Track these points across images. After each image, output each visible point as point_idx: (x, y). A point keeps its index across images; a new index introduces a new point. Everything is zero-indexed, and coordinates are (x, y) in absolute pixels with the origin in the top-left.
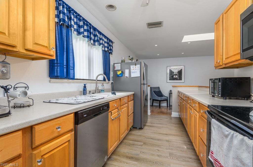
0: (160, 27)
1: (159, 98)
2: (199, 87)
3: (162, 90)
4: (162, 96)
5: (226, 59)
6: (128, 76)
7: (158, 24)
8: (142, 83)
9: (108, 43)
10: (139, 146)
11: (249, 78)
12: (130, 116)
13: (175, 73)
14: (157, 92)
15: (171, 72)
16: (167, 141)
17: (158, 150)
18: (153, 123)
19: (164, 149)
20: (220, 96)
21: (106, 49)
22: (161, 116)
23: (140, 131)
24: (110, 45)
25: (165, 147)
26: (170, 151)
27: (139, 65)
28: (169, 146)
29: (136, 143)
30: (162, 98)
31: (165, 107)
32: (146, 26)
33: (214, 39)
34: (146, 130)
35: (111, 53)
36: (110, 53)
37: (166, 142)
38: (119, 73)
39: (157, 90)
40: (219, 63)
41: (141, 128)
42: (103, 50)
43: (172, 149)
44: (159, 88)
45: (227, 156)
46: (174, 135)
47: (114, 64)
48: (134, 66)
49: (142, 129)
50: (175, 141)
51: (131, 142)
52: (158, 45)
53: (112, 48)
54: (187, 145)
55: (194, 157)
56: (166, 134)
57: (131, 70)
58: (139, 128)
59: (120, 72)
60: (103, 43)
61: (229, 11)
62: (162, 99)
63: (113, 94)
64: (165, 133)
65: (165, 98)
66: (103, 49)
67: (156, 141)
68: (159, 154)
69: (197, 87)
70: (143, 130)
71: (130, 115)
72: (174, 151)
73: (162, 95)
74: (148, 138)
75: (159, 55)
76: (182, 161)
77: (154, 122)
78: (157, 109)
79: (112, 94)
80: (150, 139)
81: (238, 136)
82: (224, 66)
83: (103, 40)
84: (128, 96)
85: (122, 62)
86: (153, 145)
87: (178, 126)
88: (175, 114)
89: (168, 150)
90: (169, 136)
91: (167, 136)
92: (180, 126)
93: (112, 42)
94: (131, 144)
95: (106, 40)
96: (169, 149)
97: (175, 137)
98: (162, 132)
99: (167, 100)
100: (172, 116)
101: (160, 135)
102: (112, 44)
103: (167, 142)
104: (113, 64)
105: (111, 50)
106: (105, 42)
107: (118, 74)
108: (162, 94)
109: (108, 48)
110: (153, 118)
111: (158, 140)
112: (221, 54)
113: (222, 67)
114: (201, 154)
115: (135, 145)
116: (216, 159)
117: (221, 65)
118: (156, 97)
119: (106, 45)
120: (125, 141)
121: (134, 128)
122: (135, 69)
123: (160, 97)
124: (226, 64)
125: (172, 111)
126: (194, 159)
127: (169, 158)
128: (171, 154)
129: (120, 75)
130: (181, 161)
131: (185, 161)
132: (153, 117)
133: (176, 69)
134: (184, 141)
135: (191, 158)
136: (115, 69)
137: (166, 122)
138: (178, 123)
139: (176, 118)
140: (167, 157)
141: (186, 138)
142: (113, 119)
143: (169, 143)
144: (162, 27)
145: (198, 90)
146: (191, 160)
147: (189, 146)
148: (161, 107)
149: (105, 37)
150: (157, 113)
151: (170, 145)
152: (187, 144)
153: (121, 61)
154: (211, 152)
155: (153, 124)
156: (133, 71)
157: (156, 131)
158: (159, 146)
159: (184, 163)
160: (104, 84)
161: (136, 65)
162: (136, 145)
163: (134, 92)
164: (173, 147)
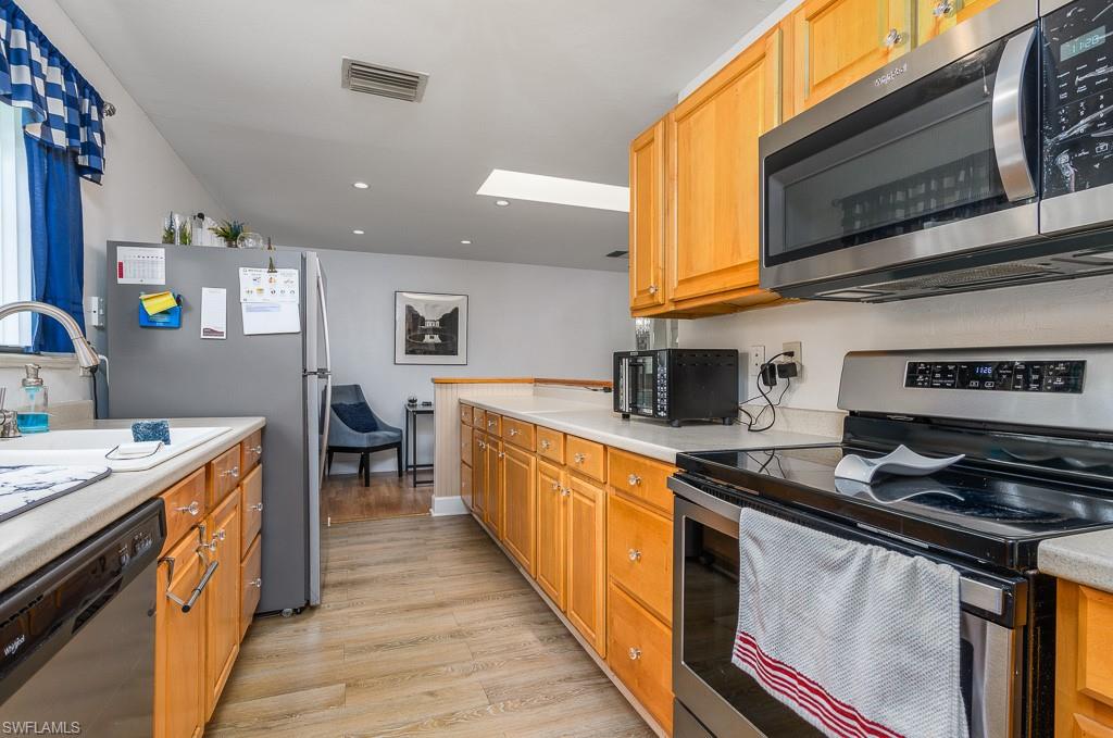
0: (408, 99)
1: (361, 440)
2: (537, 381)
3: (371, 397)
4: (375, 429)
5: (681, 282)
6: (221, 326)
7: (404, 84)
8: (313, 366)
9: (71, 103)
10: (327, 712)
11: (733, 354)
12: (249, 556)
13: (429, 325)
14: (353, 410)
15: (414, 319)
16: (455, 634)
17: (431, 694)
18: (361, 566)
19: (457, 677)
20: (662, 414)
21: (59, 138)
22: (384, 522)
23: (302, 625)
24: (85, 120)
25: (454, 666)
26: (484, 676)
27: (295, 274)
28: (473, 654)
29: (301, 697)
30: (376, 437)
31: (389, 480)
32: (337, 73)
33: (628, 210)
34: (333, 613)
35: (96, 173)
36: (81, 171)
37: (453, 640)
38: (153, 306)
39: (349, 401)
40: (653, 296)
41: (306, 609)
42: (28, 138)
43: (487, 667)
44: (357, 388)
45: (842, 638)
46: (473, 599)
47: (112, 246)
48: (264, 273)
49: (313, 608)
50: (488, 623)
51: (269, 704)
52: (369, 187)
53: (103, 142)
54: (534, 626)
55: (577, 669)
56: (441, 605)
57: (243, 295)
58: (295, 610)
59: (168, 302)
60: (33, 88)
61: (696, 115)
62: (378, 443)
63: (146, 438)
64: (430, 598)
65: (389, 437)
66: (36, 131)
67: (405, 654)
68: (441, 713)
69: (530, 381)
70: (317, 614)
71: (247, 553)
72: (500, 673)
73: (376, 424)
74: (361, 650)
75: (361, 232)
76: (545, 705)
77: (361, 561)
78: (355, 491)
79: (137, 440)
80: (370, 649)
81: (892, 557)
82: (672, 308)
83: (35, 70)
84: (241, 443)
85: (169, 238)
86: (395, 678)
87: (474, 552)
88: (446, 504)
89: (474, 678)
90: (456, 608)
91: (447, 610)
92: (483, 552)
93: (100, 104)
94: (274, 718)
95: (56, 76)
96: (478, 669)
97: (481, 605)
98: (415, 601)
99: (398, 445)
100: (434, 515)
101: (415, 614)
102: (100, 114)
103: (458, 640)
104: (104, 248)
105: (91, 149)
106: (51, 89)
107: (150, 312)
108: (373, 419)
109: (72, 132)
110: (351, 540)
111: (414, 642)
112: (661, 264)
113: (661, 310)
114: (632, 650)
115: (297, 713)
116: (774, 661)
117: (661, 302)
118: (350, 434)
119: (57, 107)
120: (233, 709)
121: (263, 616)
122: (267, 292)
123: (365, 434)
124: (676, 302)
125: (432, 491)
126: (583, 676)
127: (491, 712)
128: (492, 693)
129: (166, 319)
130: (539, 706)
131: (556, 699)
132: (349, 536)
133: (435, 306)
134: (521, 614)
135: (569, 679)
136: (120, 281)
137: (418, 545)
138: (470, 538)
139: (453, 522)
140: (482, 712)
141: (522, 598)
142: (182, 603)
143: (468, 640)
144: (415, 104)
145: (534, 395)
146: (572, 686)
147: (545, 631)
148: (372, 481)
149: (52, 54)
150: (362, 512)
151: (474, 649)
152: (535, 623)
153: (163, 233)
154: (741, 639)
155: (363, 569)
156: (256, 298)
157: (390, 601)
158: (426, 671)
159: (554, 711)
160: (41, 374)
161: (272, 268)
162: (305, 710)
163: (264, 418)
164: (489, 654)
